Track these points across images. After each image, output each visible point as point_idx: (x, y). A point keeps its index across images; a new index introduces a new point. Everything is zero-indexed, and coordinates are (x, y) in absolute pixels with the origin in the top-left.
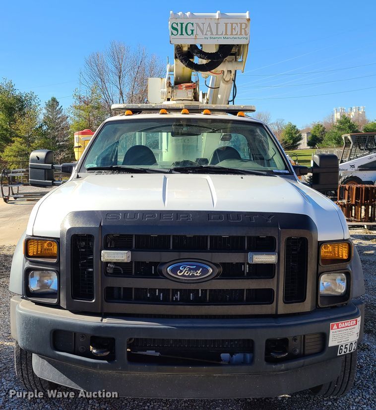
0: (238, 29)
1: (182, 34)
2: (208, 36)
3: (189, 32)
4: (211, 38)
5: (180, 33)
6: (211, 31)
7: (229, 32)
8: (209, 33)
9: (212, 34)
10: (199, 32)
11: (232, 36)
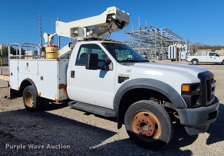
5: (118, 15)
7: (126, 18)
9: (123, 17)
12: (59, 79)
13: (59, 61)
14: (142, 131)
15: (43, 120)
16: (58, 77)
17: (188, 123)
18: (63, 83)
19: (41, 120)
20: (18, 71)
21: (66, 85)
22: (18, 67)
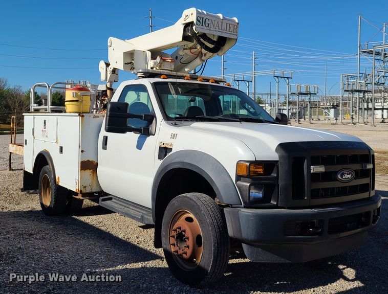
0: (232, 28)
1: (202, 25)
2: (217, 30)
3: (207, 25)
4: (218, 31)
5: (201, 24)
6: (218, 26)
7: (228, 30)
8: (217, 28)
9: (219, 29)
10: (212, 26)
11: (229, 32)
12: (82, 151)
13: (83, 116)
14: (178, 248)
15: (55, 227)
16: (79, 147)
17: (241, 234)
18: (91, 160)
19: (51, 227)
20: (33, 136)
21: (97, 165)
22: (33, 129)
